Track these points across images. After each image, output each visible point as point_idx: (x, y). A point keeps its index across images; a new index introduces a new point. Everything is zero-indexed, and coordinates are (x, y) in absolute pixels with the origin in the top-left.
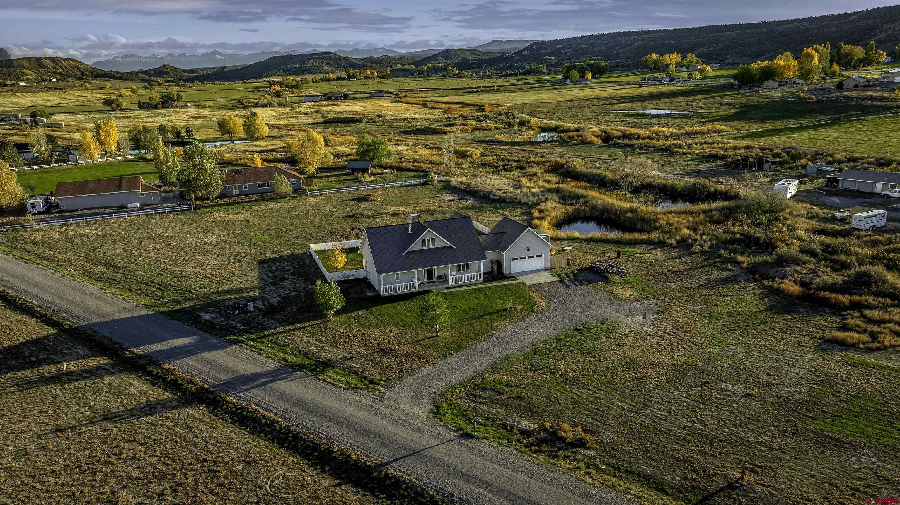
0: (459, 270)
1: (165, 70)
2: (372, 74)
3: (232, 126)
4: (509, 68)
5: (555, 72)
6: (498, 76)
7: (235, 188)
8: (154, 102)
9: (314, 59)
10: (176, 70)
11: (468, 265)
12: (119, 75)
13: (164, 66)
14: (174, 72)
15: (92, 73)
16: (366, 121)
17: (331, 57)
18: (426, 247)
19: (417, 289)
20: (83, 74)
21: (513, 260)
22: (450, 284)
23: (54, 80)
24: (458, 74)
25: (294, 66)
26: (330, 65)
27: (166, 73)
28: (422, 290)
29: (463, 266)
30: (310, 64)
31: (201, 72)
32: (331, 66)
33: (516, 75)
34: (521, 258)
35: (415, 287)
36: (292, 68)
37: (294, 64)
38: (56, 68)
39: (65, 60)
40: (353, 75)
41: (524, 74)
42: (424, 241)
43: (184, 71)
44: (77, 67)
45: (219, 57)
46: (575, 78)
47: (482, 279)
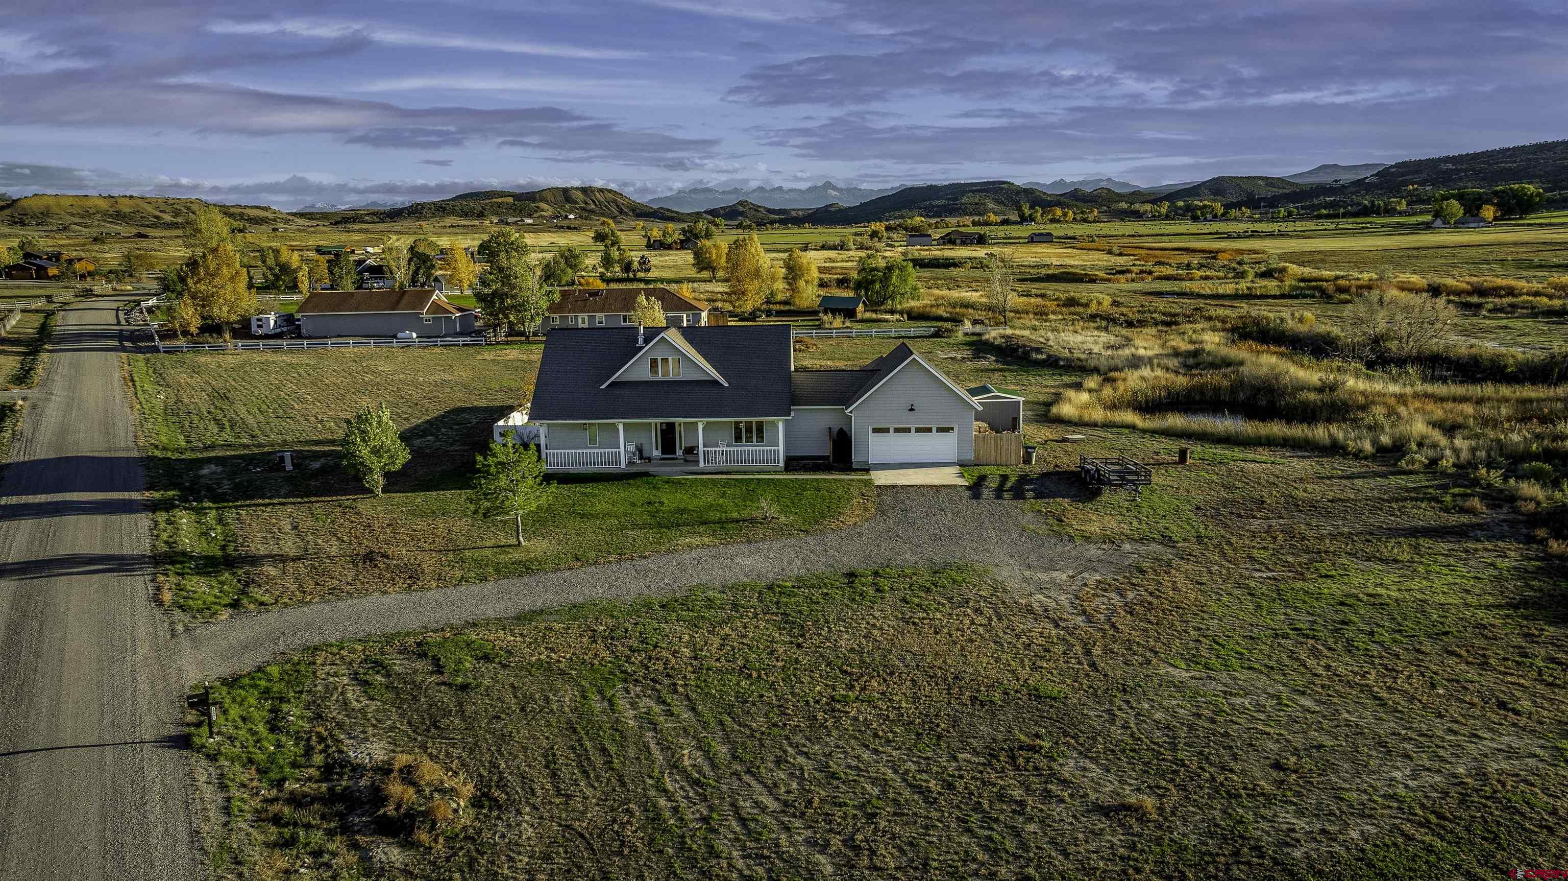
0: (738, 438)
1: (741, 209)
2: (1065, 215)
3: (714, 257)
4: (1332, 205)
5: (1422, 213)
6: (1302, 218)
7: (583, 319)
8: (669, 240)
9: (973, 192)
10: (756, 208)
11: (760, 426)
12: (669, 214)
13: (741, 203)
14: (753, 212)
15: (633, 210)
16: (969, 265)
17: (1003, 189)
18: (660, 377)
19: (623, 466)
20: (621, 212)
21: (876, 431)
22: (702, 464)
23: (572, 216)
24: (1223, 215)
25: (939, 203)
26: (999, 202)
27: (742, 214)
28: (634, 469)
29: (749, 430)
30: (965, 199)
31: (794, 214)
32: (1002, 203)
33: (1336, 216)
34: (897, 430)
35: (618, 462)
36: (933, 206)
37: (938, 199)
38: (586, 203)
39: (601, 191)
40: (1030, 215)
41: (1355, 215)
42: (654, 362)
43: (769, 211)
44: (615, 201)
45: (834, 193)
46: (1453, 215)
47: (782, 464)
